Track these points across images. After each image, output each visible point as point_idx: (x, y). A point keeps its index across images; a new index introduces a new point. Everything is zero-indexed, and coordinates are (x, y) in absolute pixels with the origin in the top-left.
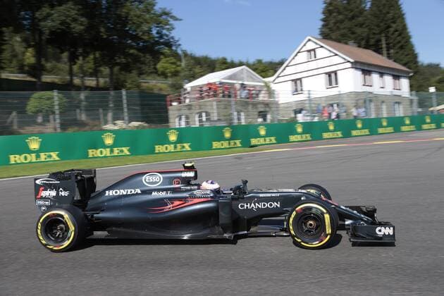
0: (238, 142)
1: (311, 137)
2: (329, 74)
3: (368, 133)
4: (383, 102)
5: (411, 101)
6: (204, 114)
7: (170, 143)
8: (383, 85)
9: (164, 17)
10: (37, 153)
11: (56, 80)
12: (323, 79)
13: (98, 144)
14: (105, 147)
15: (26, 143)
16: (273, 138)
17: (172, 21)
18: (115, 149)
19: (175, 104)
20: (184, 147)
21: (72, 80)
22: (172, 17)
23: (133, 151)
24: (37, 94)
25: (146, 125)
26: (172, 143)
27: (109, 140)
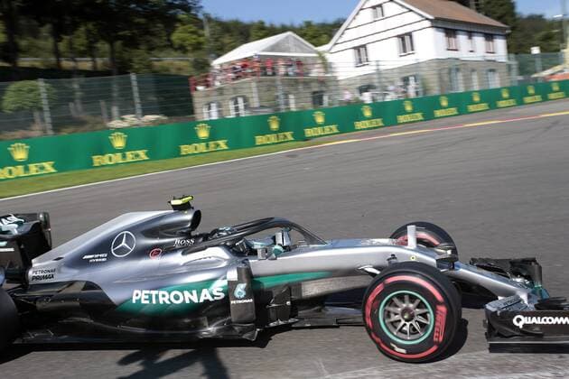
0: (289, 134)
1: (383, 121)
2: (402, 37)
3: (456, 113)
4: (473, 70)
5: (509, 67)
6: (240, 101)
7: (199, 141)
8: (472, 49)
10: (25, 164)
11: (37, 64)
12: (394, 44)
13: (105, 148)
14: (115, 151)
15: (8, 151)
16: (333, 127)
18: (128, 153)
19: (200, 88)
20: (218, 145)
21: (58, 61)
23: (153, 155)
24: (14, 86)
25: (165, 118)
26: (203, 141)
27: (119, 143)
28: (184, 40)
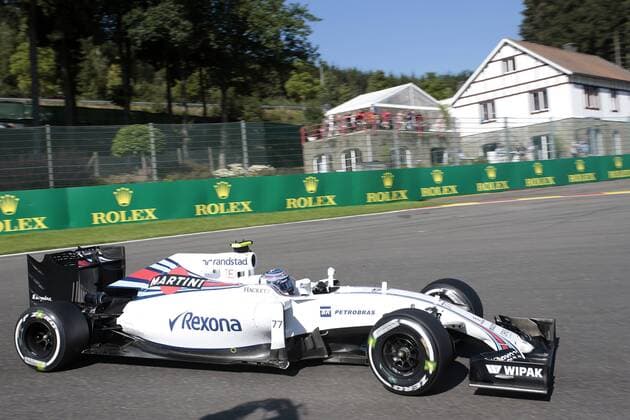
0: (403, 193)
1: (508, 184)
2: (535, 93)
3: (593, 178)
4: (616, 132)
6: (353, 154)
7: (307, 195)
8: (616, 108)
9: (296, 16)
10: (128, 210)
11: (149, 108)
12: (527, 99)
13: (208, 197)
14: (218, 201)
16: (453, 187)
17: (307, 23)
18: (232, 204)
19: (311, 139)
20: (326, 201)
21: (170, 106)
22: (307, 16)
23: (257, 208)
24: (124, 129)
25: (272, 168)
26: (310, 195)
27: (223, 193)
28: (298, 88)
